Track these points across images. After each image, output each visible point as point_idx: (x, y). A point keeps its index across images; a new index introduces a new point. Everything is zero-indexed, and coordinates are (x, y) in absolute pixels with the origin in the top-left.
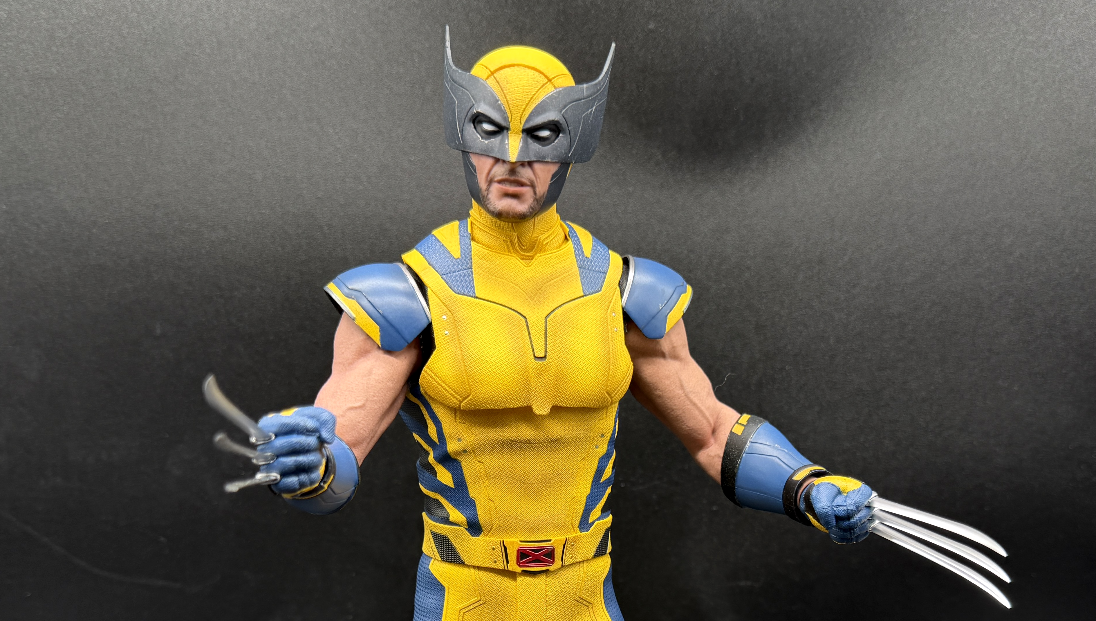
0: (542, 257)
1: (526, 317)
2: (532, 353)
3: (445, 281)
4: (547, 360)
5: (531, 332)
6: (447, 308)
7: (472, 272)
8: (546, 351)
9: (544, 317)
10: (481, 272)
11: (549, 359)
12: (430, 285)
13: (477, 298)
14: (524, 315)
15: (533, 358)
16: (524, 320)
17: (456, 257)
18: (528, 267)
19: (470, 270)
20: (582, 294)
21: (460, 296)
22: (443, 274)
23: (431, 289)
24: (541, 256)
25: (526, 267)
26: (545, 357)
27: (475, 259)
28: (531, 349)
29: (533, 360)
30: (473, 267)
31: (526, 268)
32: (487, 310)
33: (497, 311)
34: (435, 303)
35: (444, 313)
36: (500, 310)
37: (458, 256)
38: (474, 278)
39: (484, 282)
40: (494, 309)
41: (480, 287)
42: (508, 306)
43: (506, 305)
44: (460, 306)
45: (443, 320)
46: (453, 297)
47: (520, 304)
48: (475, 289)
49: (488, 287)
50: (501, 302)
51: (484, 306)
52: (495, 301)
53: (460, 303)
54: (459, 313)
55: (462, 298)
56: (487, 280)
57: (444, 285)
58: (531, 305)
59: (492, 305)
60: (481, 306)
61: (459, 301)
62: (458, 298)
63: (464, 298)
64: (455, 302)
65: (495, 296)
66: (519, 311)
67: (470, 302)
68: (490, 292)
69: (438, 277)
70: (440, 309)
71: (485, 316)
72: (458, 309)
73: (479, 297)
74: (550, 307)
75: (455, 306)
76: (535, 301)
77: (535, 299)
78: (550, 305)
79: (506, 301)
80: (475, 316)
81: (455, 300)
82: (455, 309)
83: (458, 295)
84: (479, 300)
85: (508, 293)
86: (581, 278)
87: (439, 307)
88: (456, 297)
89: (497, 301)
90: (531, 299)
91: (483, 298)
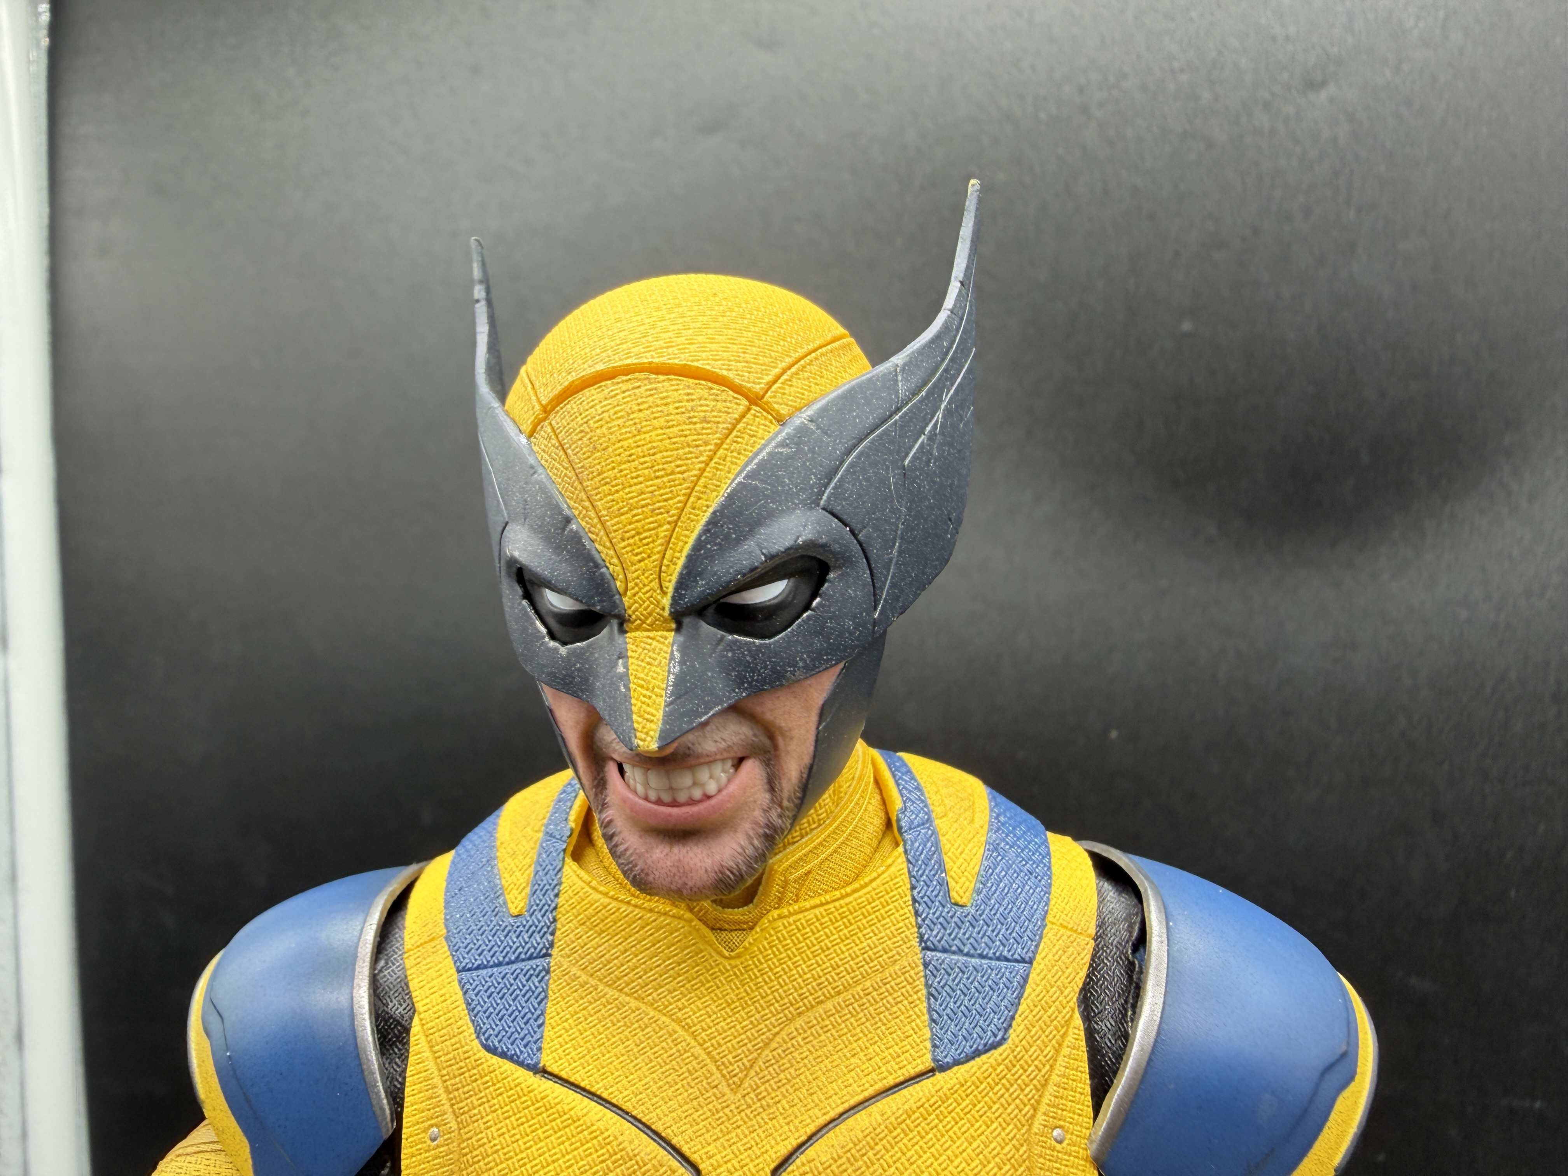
1: (701, 1167)
3: (465, 994)
6: (450, 1100)
7: (546, 970)
9: (768, 1170)
10: (574, 970)
12: (422, 1005)
13: (544, 1072)
14: (695, 1158)
17: (513, 911)
18: (730, 958)
19: (545, 961)
20: (927, 1062)
21: (495, 1060)
22: (465, 970)
23: (421, 1020)
25: (725, 957)
30: (554, 952)
31: (726, 963)
32: (565, 1127)
33: (596, 1138)
34: (421, 1072)
35: (437, 1117)
36: (606, 1134)
37: (518, 909)
38: (550, 992)
39: (576, 1013)
40: (588, 1128)
41: (564, 1028)
42: (639, 1117)
43: (633, 1113)
44: (484, 1100)
45: (429, 1142)
46: (472, 1059)
47: (685, 1107)
48: (546, 1034)
49: (588, 1033)
50: (620, 1096)
51: (558, 1112)
52: (598, 1093)
53: (488, 1087)
54: (479, 1125)
55: (496, 1066)
56: (591, 1003)
57: (460, 1009)
58: (727, 1111)
59: (585, 1111)
60: (547, 1110)
61: (488, 1078)
62: (485, 1065)
63: (502, 1070)
64: (476, 1080)
65: (603, 1071)
66: (674, 1142)
67: (518, 1088)
68: (589, 1052)
69: (450, 979)
70: (429, 1099)
71: (555, 1154)
72: (476, 1111)
73: (549, 1069)
74: (796, 1128)
75: (471, 1096)
76: (744, 1096)
77: (747, 1085)
78: (796, 1117)
79: (636, 1096)
80: (523, 1147)
81: (475, 1071)
82: (470, 1110)
83: (489, 1055)
84: (548, 1085)
85: (651, 1061)
86: (930, 994)
87: (427, 1091)
88: (482, 1064)
89: (606, 1089)
90: (729, 1085)
91: (563, 1074)
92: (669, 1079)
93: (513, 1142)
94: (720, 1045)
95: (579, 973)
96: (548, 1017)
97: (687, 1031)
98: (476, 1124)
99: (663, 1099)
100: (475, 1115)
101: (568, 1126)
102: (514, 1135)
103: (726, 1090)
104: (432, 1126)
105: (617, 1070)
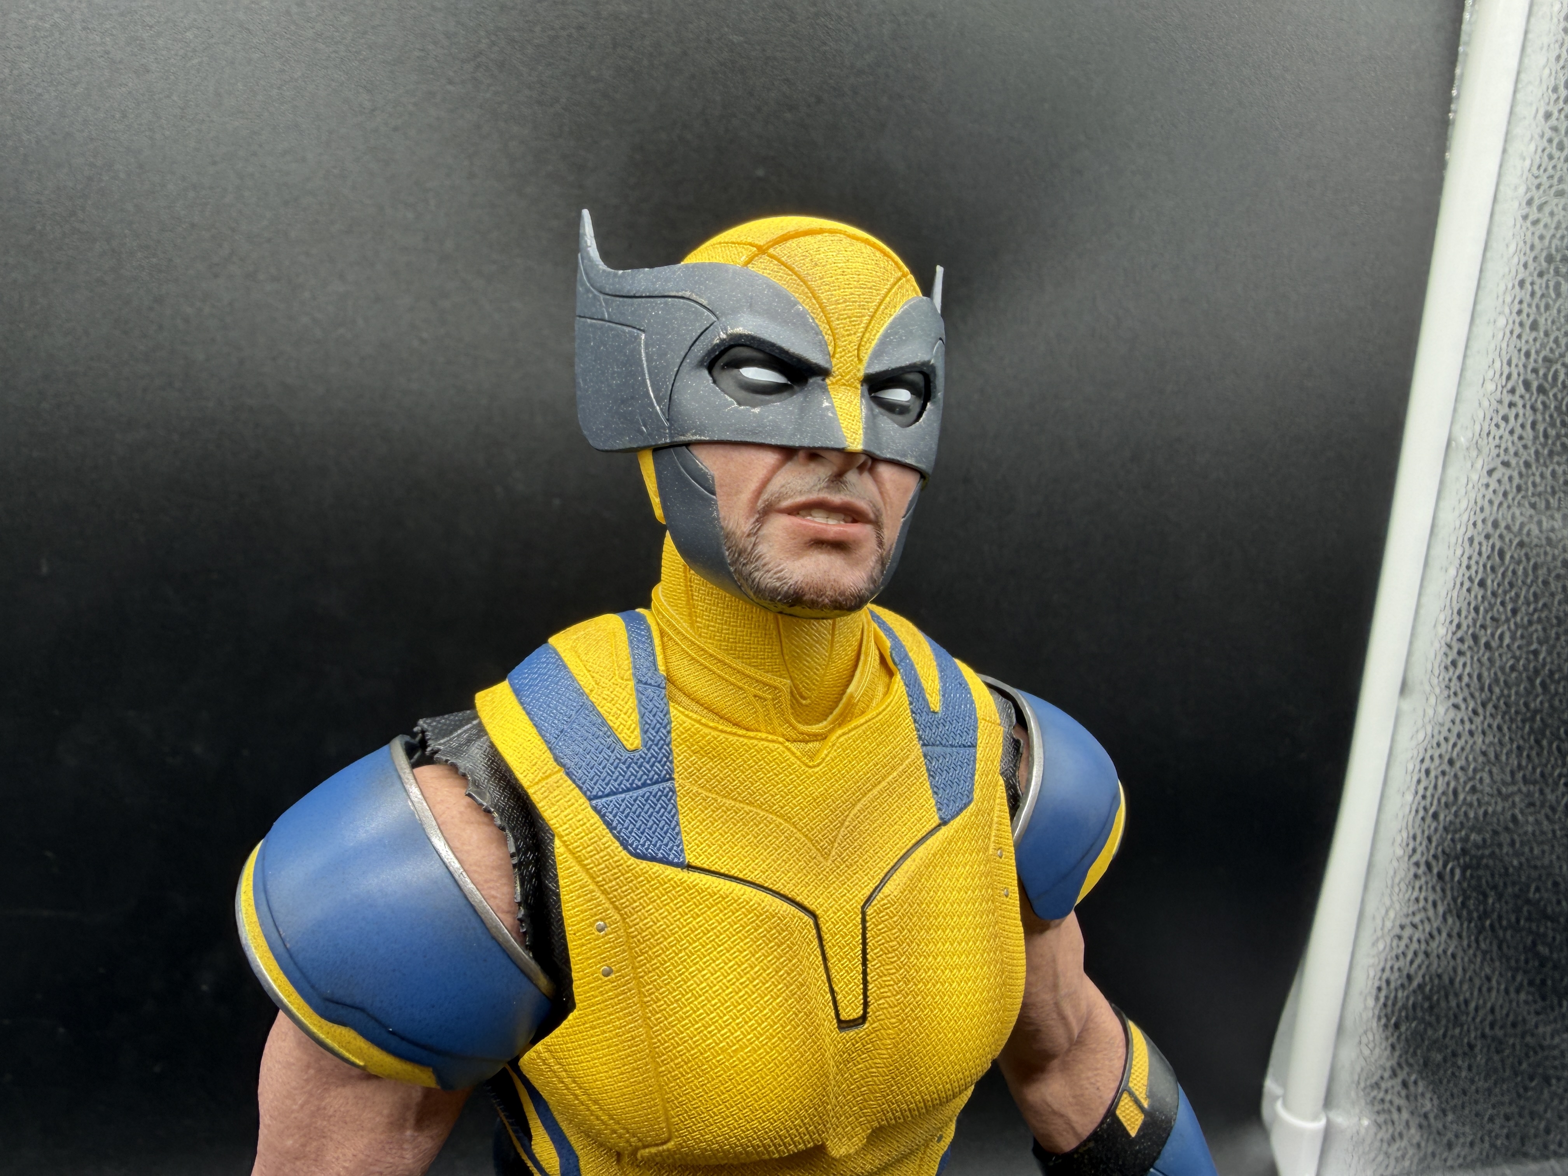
0: (846, 737)
1: (818, 913)
2: (833, 1014)
3: (603, 817)
4: (866, 1026)
5: (829, 953)
6: (610, 899)
7: (673, 790)
8: (866, 1004)
9: (859, 907)
10: (695, 789)
11: (875, 1022)
12: (560, 829)
13: (690, 867)
14: (812, 907)
15: (836, 1026)
16: (812, 922)
17: (629, 747)
18: (814, 767)
19: (669, 784)
20: (936, 820)
21: (644, 864)
22: (596, 797)
23: (564, 842)
24: (844, 734)
25: (810, 767)
26: (864, 1018)
27: (680, 755)
28: (831, 1004)
29: (835, 1033)
30: (675, 776)
31: (810, 771)
32: (717, 904)
33: (744, 907)
34: (576, 882)
35: (601, 913)
36: (751, 903)
37: (635, 745)
38: (679, 807)
39: (704, 820)
40: (736, 901)
41: (697, 833)
42: (771, 886)
43: (766, 885)
44: (643, 894)
45: (597, 933)
46: (624, 866)
47: (799, 875)
48: (684, 839)
49: (717, 834)
50: (752, 876)
51: (709, 893)
52: (736, 875)
53: (644, 885)
54: (643, 914)
55: (648, 868)
56: (714, 812)
57: (600, 829)
58: (824, 873)
59: (731, 890)
60: (700, 894)
61: (642, 878)
62: (637, 869)
63: (654, 870)
64: (632, 881)
65: (735, 860)
66: (798, 899)
67: (672, 882)
68: (721, 848)
69: (583, 807)
70: (590, 901)
71: (713, 923)
72: (637, 904)
73: (693, 864)
74: (873, 877)
75: (630, 893)
76: (833, 861)
77: (834, 853)
78: (871, 870)
79: (764, 873)
80: (685, 923)
81: (630, 874)
82: (631, 904)
83: (638, 861)
84: (695, 876)
85: (769, 847)
86: (930, 775)
87: (586, 895)
88: (634, 868)
89: (741, 872)
90: (822, 856)
91: (705, 866)
92: (784, 858)
93: (675, 921)
94: (813, 829)
95: (700, 791)
96: (682, 826)
97: (788, 822)
98: (639, 913)
99: (783, 872)
100: (637, 907)
101: (720, 902)
102: (675, 916)
103: (821, 859)
104: (597, 920)
105: (746, 857)
